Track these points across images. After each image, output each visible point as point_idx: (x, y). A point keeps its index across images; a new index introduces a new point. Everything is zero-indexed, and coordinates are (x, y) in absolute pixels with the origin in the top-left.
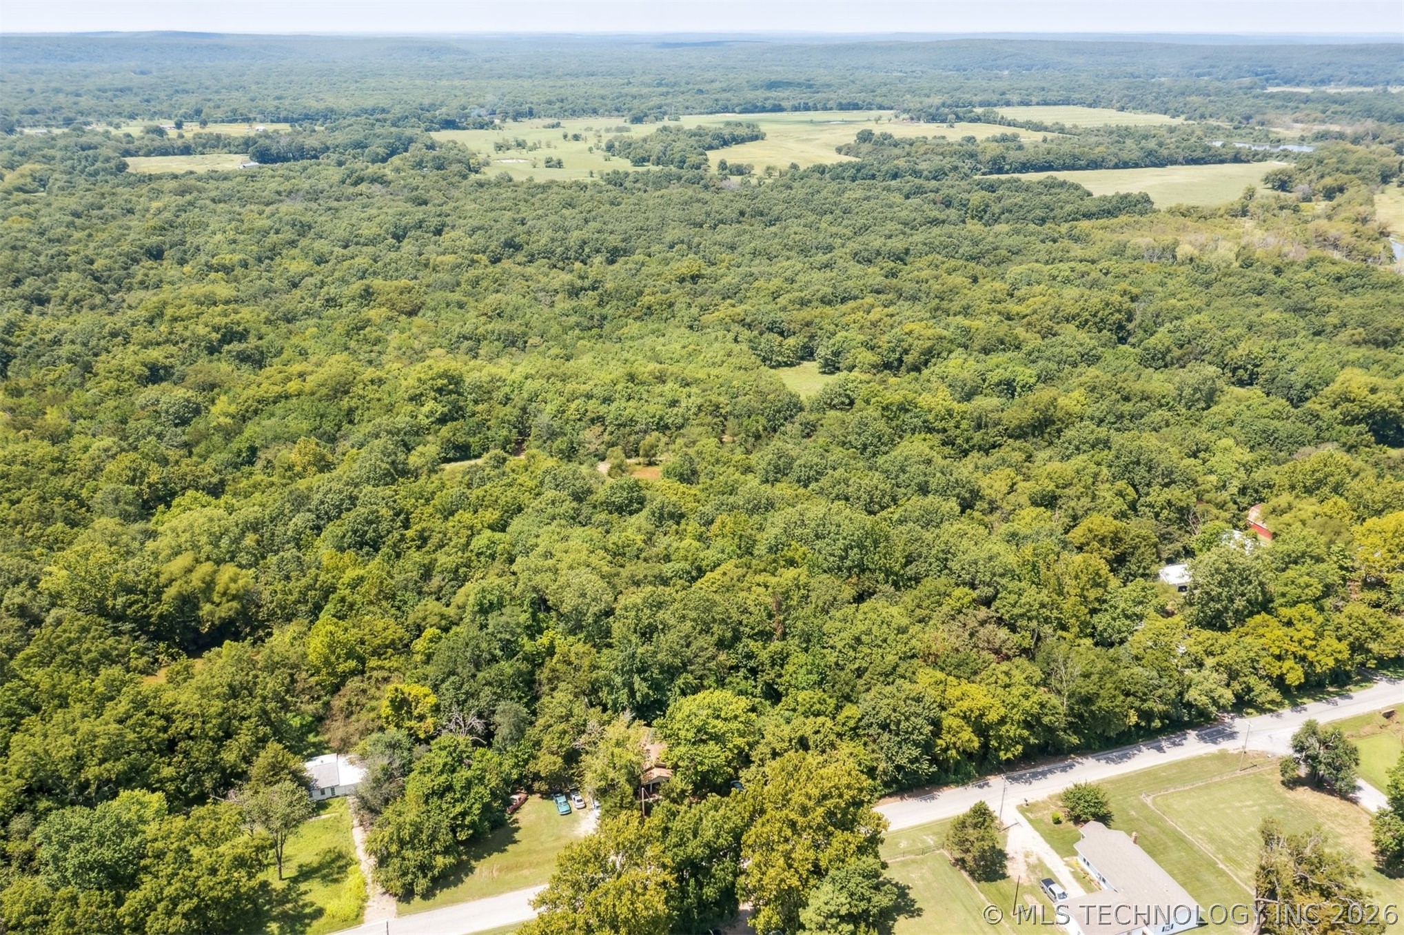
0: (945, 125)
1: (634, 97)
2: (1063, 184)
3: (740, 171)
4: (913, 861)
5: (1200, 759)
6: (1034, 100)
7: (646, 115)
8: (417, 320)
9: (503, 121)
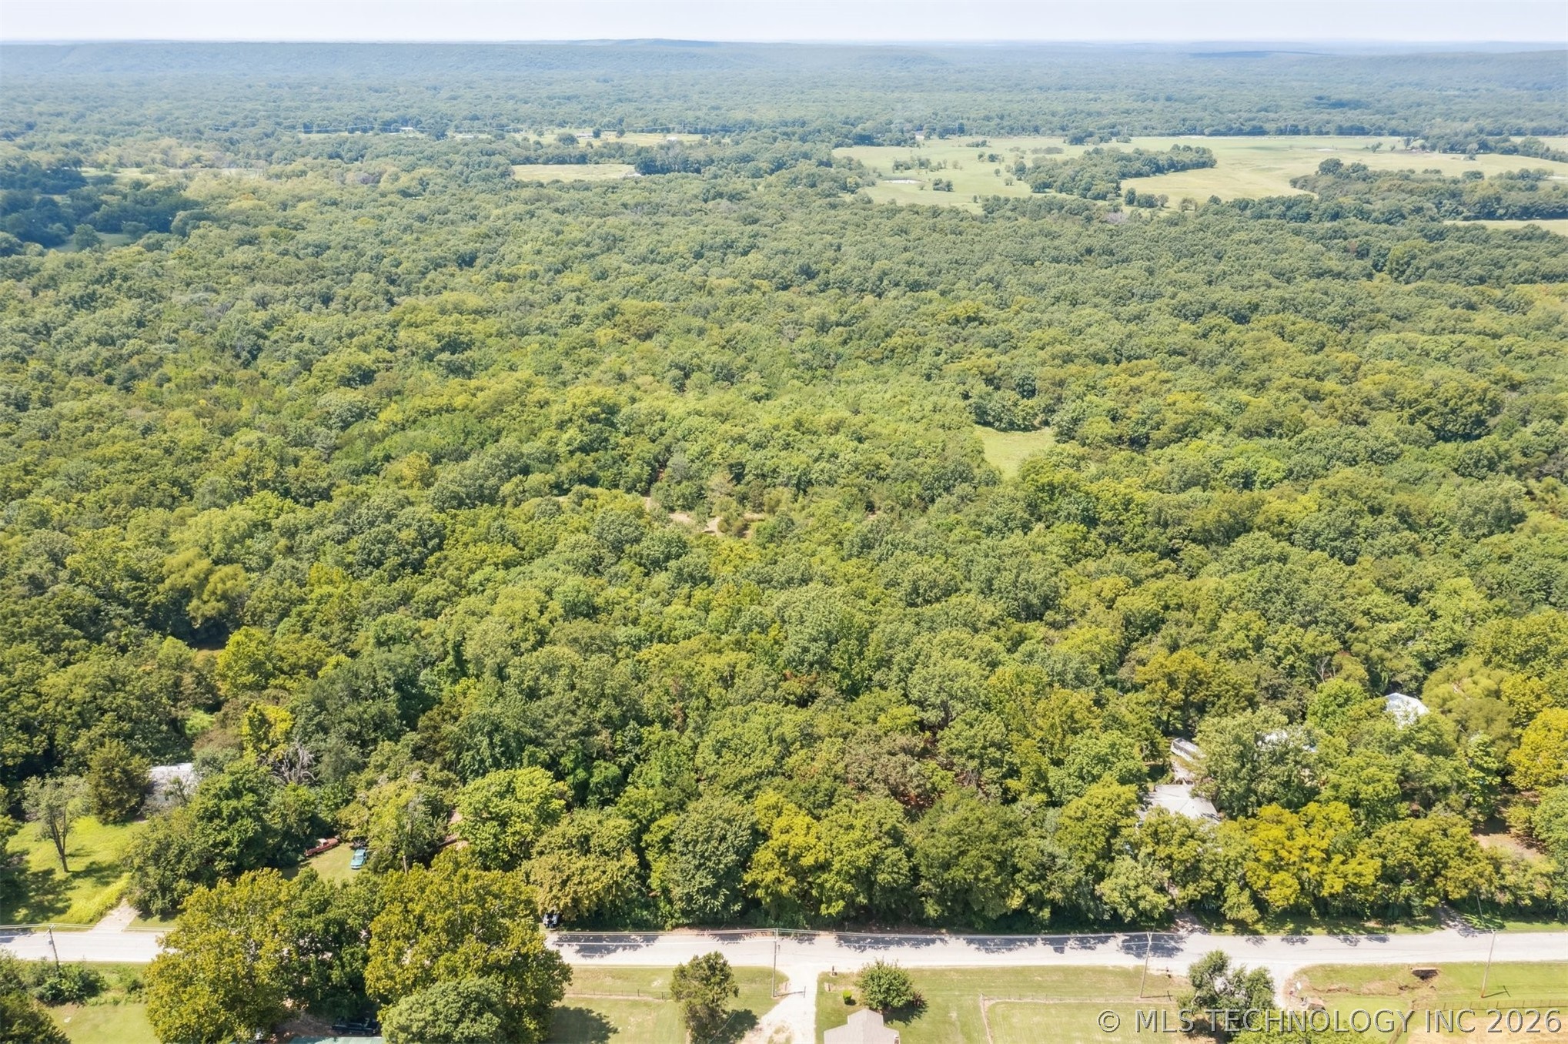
0: (1463, 156)
1: (1089, 114)
2: (1544, 236)
3: (1150, 202)
4: (646, 1004)
5: (1102, 971)
7: (1091, 135)
9: (928, 137)
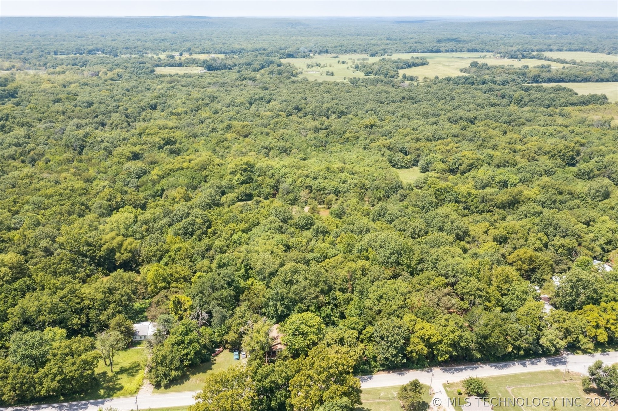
0: (516, 60)
1: (374, 45)
2: (564, 89)
3: (412, 79)
5: (544, 373)
6: (565, 48)
7: (377, 53)
8: (247, 139)
9: (314, 55)
